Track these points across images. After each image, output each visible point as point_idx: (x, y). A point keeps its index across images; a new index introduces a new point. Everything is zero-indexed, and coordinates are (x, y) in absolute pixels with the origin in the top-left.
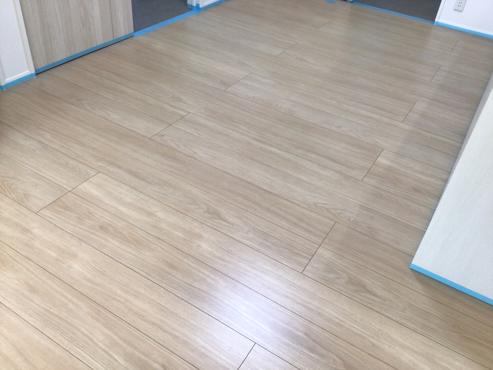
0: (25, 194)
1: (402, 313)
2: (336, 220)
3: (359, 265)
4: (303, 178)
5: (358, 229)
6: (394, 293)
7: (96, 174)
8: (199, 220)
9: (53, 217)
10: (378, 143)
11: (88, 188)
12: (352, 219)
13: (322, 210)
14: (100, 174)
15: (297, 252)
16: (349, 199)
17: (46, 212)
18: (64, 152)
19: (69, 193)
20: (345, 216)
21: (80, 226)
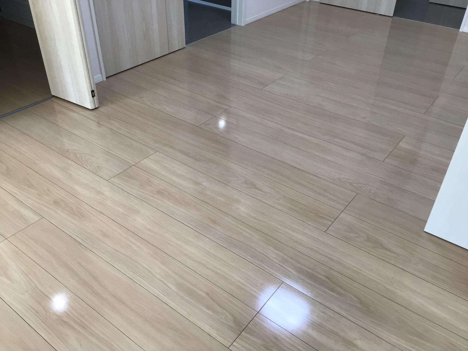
0: (99, 167)
1: (415, 266)
2: (357, 192)
3: (378, 228)
4: (330, 158)
5: (378, 199)
6: (408, 250)
7: (154, 152)
8: (237, 189)
9: (121, 184)
10: (401, 131)
11: (148, 163)
12: (372, 192)
13: (345, 184)
14: (157, 153)
15: (321, 215)
16: (371, 176)
17: (115, 180)
18: (129, 136)
19: (134, 167)
20: (366, 189)
21: (142, 191)
